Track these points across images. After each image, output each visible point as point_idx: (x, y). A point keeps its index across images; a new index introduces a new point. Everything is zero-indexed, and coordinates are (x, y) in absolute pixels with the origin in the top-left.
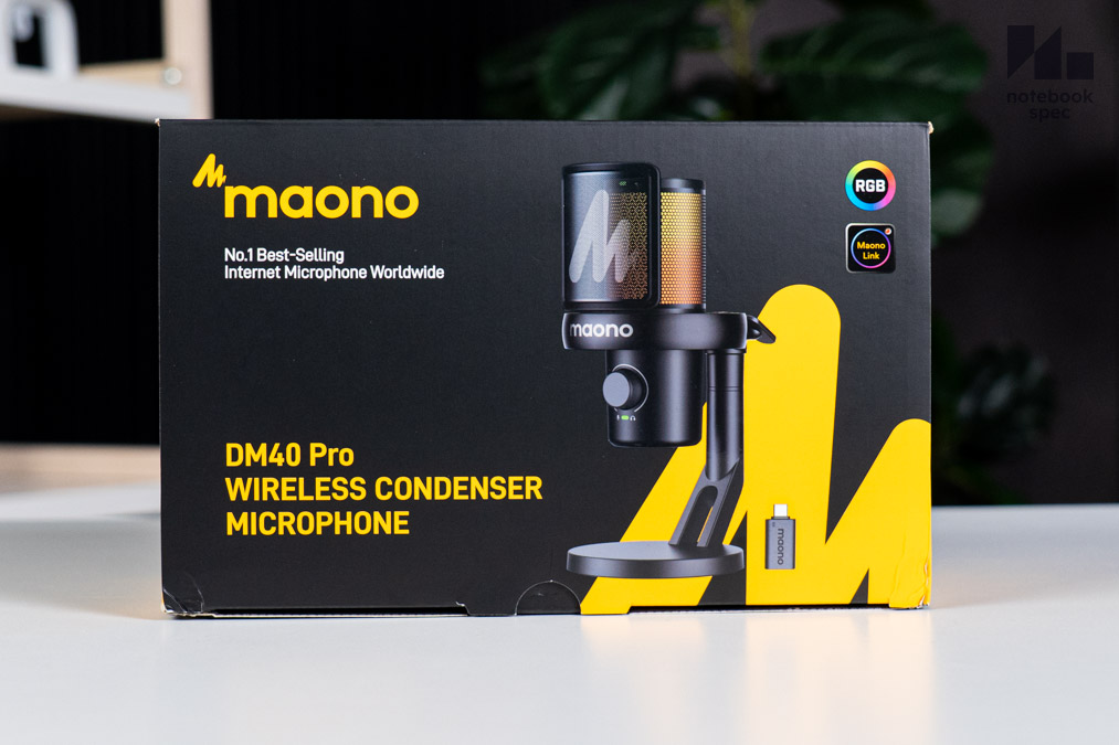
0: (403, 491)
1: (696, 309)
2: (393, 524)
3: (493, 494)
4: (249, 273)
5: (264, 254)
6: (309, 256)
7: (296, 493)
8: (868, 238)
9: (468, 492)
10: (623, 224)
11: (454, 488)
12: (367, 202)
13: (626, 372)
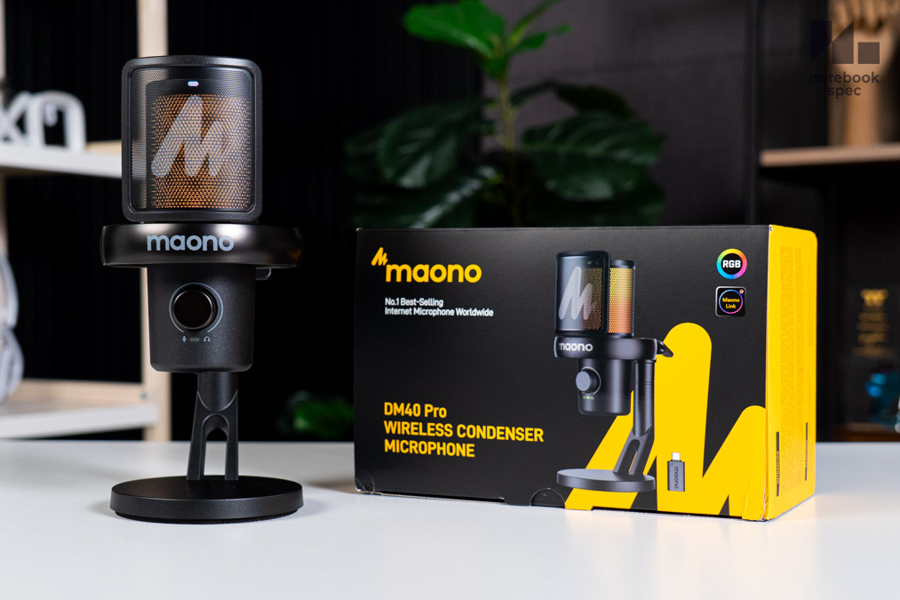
0: (471, 433)
1: (628, 336)
2: (466, 451)
3: (517, 437)
5: (404, 302)
7: (418, 431)
8: (729, 295)
9: (504, 436)
10: (589, 286)
11: (497, 433)
12: (456, 273)
13: (588, 371)
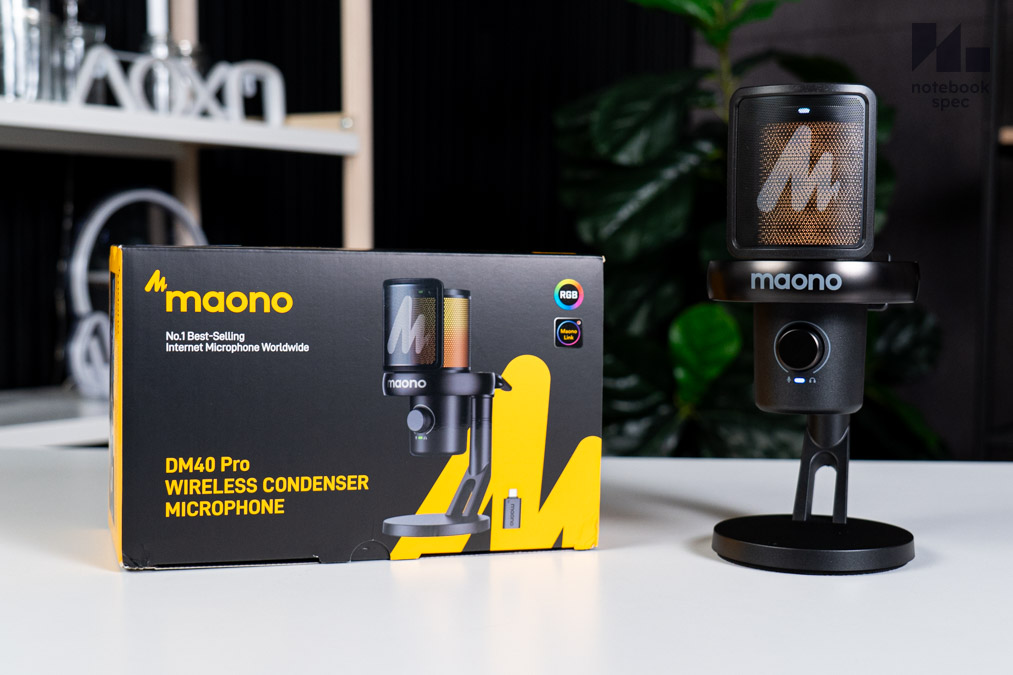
0: (281, 487)
1: (465, 370)
2: (274, 507)
3: (338, 487)
4: (182, 348)
5: (192, 336)
6: (222, 337)
7: (212, 489)
8: (568, 326)
9: (322, 486)
10: (421, 317)
11: (314, 484)
12: (260, 302)
13: (421, 410)
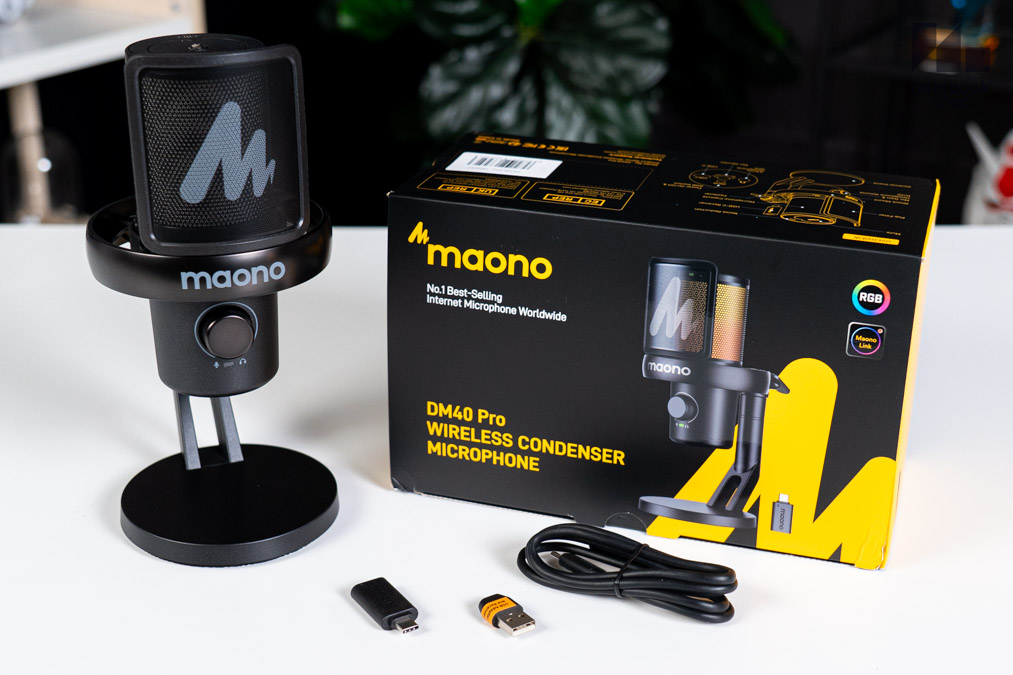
0: (536, 446)
1: (735, 365)
2: (530, 464)
4: (442, 301)
5: (451, 291)
6: (480, 295)
7: (469, 437)
9: (576, 453)
10: (689, 302)
11: (568, 449)
12: (519, 265)
13: (684, 397)
